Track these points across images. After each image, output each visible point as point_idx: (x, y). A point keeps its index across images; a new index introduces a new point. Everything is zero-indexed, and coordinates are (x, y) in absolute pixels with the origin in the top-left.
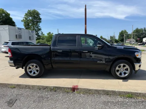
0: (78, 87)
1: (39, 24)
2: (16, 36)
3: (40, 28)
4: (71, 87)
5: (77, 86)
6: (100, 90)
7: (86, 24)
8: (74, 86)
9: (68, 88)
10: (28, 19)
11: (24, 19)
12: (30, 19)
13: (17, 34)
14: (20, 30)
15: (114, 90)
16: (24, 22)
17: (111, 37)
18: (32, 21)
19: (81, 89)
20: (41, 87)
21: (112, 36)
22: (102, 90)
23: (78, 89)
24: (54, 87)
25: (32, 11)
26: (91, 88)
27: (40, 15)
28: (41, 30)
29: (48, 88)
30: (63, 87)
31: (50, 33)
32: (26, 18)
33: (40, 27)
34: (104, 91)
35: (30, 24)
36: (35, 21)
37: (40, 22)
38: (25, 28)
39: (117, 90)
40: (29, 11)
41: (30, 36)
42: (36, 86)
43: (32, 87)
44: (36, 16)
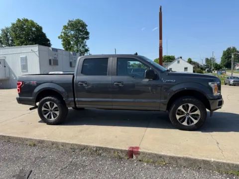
0: (139, 150)
1: (86, 42)
3: (86, 48)
4: (127, 149)
5: (138, 148)
6: (179, 158)
7: (161, 38)
8: (133, 148)
9: (122, 151)
10: (69, 34)
11: (63, 34)
12: (71, 35)
13: (51, 58)
14: (56, 53)
15: (208, 159)
16: (62, 40)
17: (207, 60)
18: (75, 36)
19: (143, 153)
20: (76, 147)
21: (209, 58)
22: (183, 158)
23: (138, 153)
24: (97, 147)
25: (75, 22)
26: (162, 154)
27: (87, 28)
28: (88, 51)
29: (87, 149)
30: (113, 149)
32: (65, 33)
33: (86, 46)
34: (186, 160)
35: (72, 43)
36: (80, 38)
37: (87, 38)
38: (63, 49)
39: (212, 160)
40: (70, 21)
41: (71, 61)
42: (68, 144)
43: (63, 146)
44: (81, 28)
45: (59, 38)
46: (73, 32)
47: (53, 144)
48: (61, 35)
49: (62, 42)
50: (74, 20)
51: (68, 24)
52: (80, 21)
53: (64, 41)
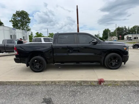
1: (28, 25)
2: (11, 36)
3: (29, 28)
4: (98, 80)
7: (78, 23)
9: (95, 82)
10: (17, 20)
12: (18, 20)
16: (12, 23)
18: (21, 21)
20: (67, 82)
23: (104, 82)
24: (80, 81)
25: (21, 12)
26: (117, 80)
27: (29, 16)
28: (30, 30)
30: (90, 81)
31: (38, 33)
32: (14, 19)
35: (19, 25)
36: (24, 22)
37: (29, 22)
40: (17, 12)
41: (24, 36)
42: (62, 81)
43: (59, 83)
44: (25, 16)
45: (10, 21)
46: (19, 18)
47: (52, 83)
48: (12, 20)
49: (13, 24)
50: (20, 11)
51: (16, 13)
52: (24, 12)
53: (13, 23)
